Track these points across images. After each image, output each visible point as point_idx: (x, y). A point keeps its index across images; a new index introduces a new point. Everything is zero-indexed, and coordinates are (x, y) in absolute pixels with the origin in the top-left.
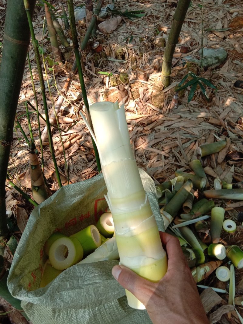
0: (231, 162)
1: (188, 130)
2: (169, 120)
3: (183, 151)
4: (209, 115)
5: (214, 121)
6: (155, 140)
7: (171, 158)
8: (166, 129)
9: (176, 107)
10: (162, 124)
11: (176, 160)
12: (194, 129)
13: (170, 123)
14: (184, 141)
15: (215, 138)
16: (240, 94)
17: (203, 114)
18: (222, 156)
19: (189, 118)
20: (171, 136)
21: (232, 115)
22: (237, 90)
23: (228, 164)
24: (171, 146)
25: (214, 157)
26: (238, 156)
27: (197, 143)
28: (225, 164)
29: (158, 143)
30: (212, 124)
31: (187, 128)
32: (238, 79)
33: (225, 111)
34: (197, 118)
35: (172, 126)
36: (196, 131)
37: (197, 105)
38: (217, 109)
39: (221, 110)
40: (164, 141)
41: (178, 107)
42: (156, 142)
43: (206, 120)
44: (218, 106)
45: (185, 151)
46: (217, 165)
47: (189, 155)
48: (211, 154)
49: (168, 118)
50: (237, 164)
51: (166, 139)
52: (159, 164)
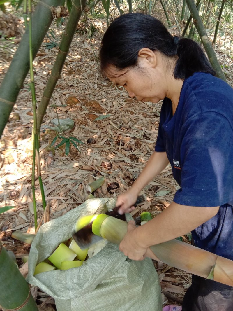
0: (112, 191)
1: (71, 177)
2: (52, 174)
3: (76, 193)
4: (81, 164)
5: (85, 167)
6: (48, 190)
7: (70, 199)
8: (53, 180)
9: (52, 163)
10: (48, 178)
11: (74, 200)
12: (75, 175)
13: (54, 176)
14: (73, 185)
15: (93, 178)
16: (94, 147)
17: (76, 165)
19: (67, 169)
20: (60, 184)
21: (95, 161)
22: (91, 145)
23: (111, 193)
24: (65, 191)
25: (99, 191)
26: (115, 185)
27: (83, 184)
28: (109, 193)
29: (51, 192)
30: (86, 170)
31: (69, 176)
32: (88, 138)
33: (90, 160)
34: (73, 168)
35: (57, 177)
36: (77, 177)
37: (67, 159)
38: (84, 160)
39: (87, 160)
40: (56, 190)
41: (53, 163)
42: (50, 192)
43: (81, 167)
44: (83, 157)
45: (77, 192)
46: (104, 195)
47: (81, 194)
48: (97, 190)
49: (50, 172)
50: (116, 191)
51: (57, 187)
52: (62, 206)
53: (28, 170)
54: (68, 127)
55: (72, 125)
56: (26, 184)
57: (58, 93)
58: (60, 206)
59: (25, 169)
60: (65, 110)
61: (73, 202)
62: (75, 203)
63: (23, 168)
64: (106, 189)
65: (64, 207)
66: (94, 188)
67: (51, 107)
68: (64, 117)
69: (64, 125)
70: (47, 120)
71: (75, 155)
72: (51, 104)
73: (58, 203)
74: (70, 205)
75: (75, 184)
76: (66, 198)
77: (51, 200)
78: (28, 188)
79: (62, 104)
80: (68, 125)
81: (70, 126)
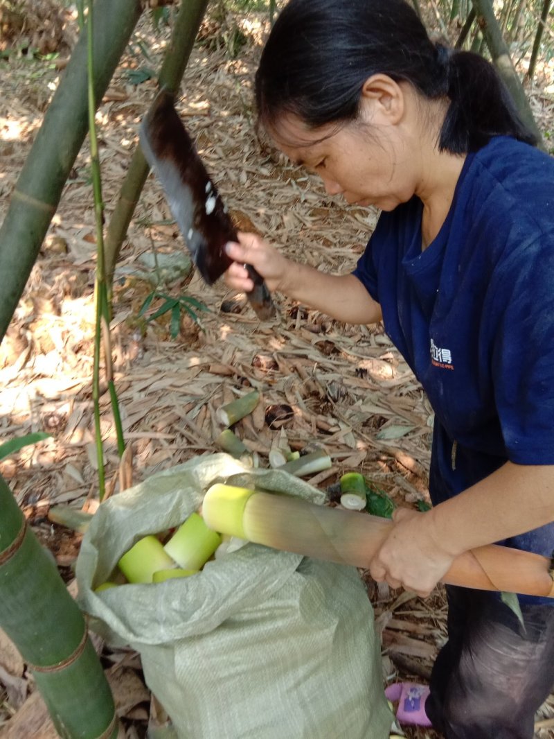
0: (277, 424)
1: (182, 390)
2: (140, 380)
3: (193, 425)
4: (206, 360)
5: (217, 368)
6: (131, 417)
7: (179, 439)
8: (143, 394)
9: (140, 356)
10: (130, 389)
11: (189, 442)
12: (191, 386)
13: (143, 385)
14: (187, 408)
15: (234, 394)
16: (236, 322)
17: (195, 361)
18: (259, 418)
19: (174, 370)
20: (158, 404)
21: (238, 355)
22: (230, 317)
23: (273, 428)
24: (168, 421)
25: (247, 422)
26: (284, 411)
27: (210, 405)
28: (268, 429)
29: (138, 422)
30: (217, 374)
31: (179, 387)
32: (224, 299)
33: (226, 352)
34: (189, 368)
35: (151, 389)
36: (197, 389)
37: (175, 348)
38: (213, 350)
39: (220, 351)
40: (149, 417)
41: (143, 355)
42: (134, 421)
43: (205, 368)
44: (212, 345)
45: (196, 423)
46: (258, 433)
47: (205, 430)
48: (241, 419)
49: (136, 376)
50: (286, 424)
51: (150, 411)
52: (161, 455)
53: (84, 369)
54: (178, 273)
55: (185, 269)
56: (81, 400)
57: (155, 192)
58: (157, 454)
59: (80, 366)
60: (170, 232)
61: (186, 446)
62: (191, 449)
63: (74, 365)
64: (263, 418)
65: (165, 457)
66: (236, 416)
67: (138, 226)
68: (169, 249)
69: (167, 268)
70: (129, 255)
71: (192, 339)
72: (138, 216)
73: (154, 446)
74: (178, 452)
75: (191, 405)
76: (170, 437)
77: (137, 439)
78: (85, 411)
79: (164, 218)
80: (177, 268)
81: (182, 271)
